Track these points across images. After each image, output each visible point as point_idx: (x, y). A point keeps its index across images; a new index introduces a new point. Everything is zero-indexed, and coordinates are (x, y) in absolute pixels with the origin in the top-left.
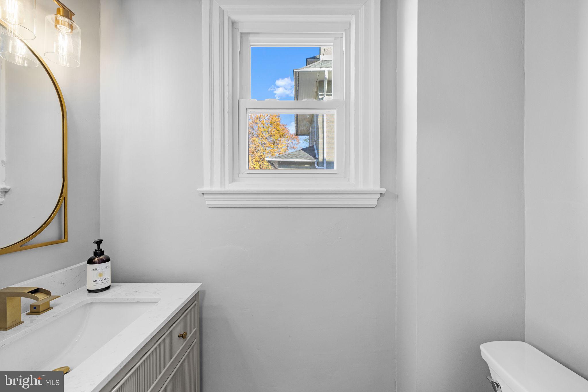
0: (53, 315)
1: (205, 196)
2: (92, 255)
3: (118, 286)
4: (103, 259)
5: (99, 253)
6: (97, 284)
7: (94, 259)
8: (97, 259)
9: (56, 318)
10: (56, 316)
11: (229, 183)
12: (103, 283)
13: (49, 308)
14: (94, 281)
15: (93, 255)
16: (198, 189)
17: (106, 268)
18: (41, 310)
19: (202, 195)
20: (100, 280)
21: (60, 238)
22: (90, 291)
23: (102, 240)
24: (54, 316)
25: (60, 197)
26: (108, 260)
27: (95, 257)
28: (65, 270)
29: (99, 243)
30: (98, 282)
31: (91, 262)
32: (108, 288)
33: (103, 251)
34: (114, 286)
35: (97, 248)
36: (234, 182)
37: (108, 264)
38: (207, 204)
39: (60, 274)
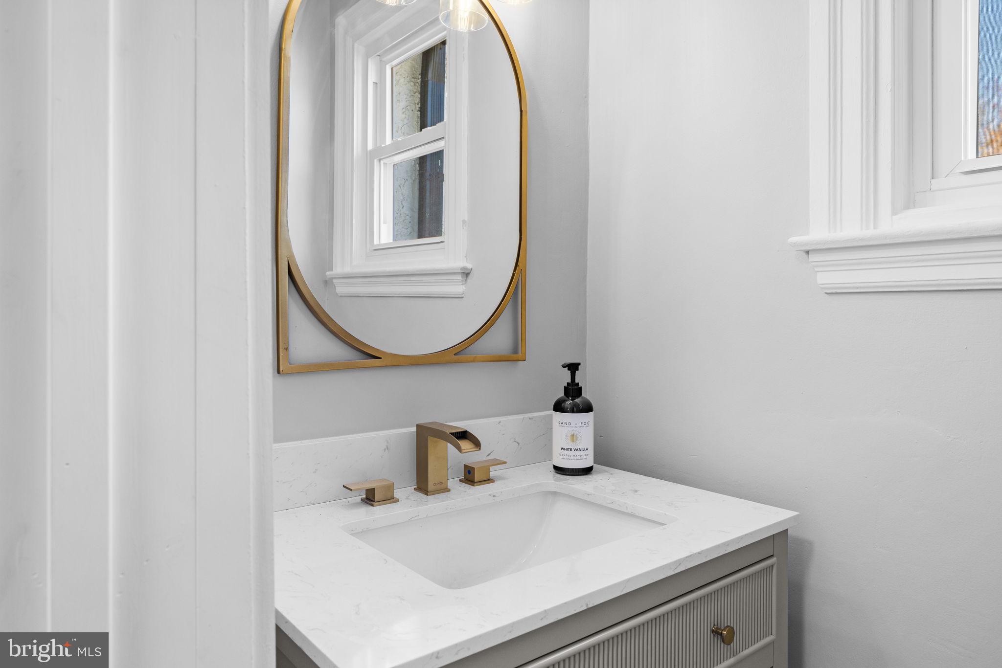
0: (490, 493)
1: (813, 258)
2: (561, 394)
3: (607, 473)
4: (579, 405)
5: (573, 390)
6: (568, 457)
7: (564, 401)
8: (568, 402)
9: (494, 500)
10: (494, 496)
11: (895, 212)
12: (578, 458)
13: (489, 480)
14: (562, 449)
15: (563, 395)
16: (793, 239)
17: (583, 425)
18: (476, 480)
19: (804, 255)
20: (573, 450)
21: (515, 351)
22: (558, 470)
23: (579, 364)
24: (490, 495)
25: (515, 270)
26: (587, 408)
27: (566, 398)
28: (521, 416)
29: (573, 368)
30: (568, 452)
31: (559, 407)
32: (587, 471)
33: (581, 388)
34: (599, 472)
35: (569, 381)
36: (914, 207)
37: (588, 417)
38: (819, 282)
39: (512, 422)
